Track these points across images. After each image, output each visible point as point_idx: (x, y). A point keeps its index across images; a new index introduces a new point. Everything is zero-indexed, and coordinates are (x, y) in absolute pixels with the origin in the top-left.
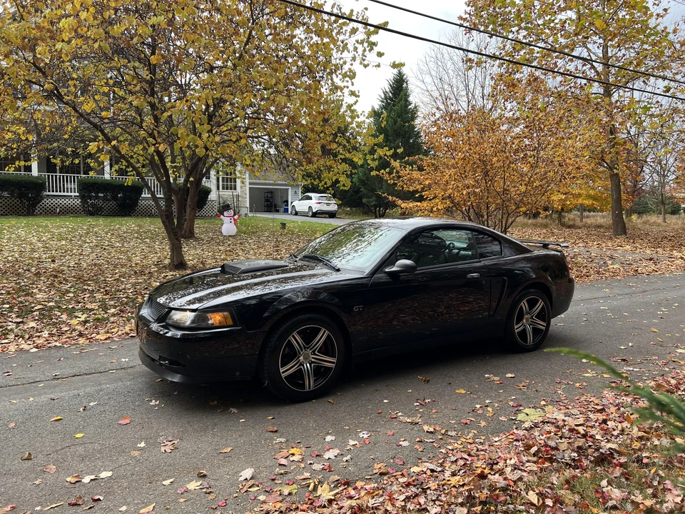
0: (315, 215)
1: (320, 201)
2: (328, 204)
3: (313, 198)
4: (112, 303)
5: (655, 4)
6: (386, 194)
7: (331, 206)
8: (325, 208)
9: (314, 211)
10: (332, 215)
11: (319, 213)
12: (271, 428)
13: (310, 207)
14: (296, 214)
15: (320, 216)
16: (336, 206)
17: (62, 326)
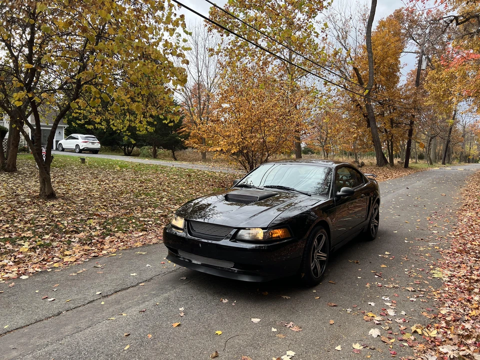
0: (81, 151)
1: (86, 141)
2: (93, 143)
3: (79, 138)
4: (41, 230)
5: (322, 31)
6: (183, 139)
7: (95, 144)
8: (90, 146)
9: (81, 148)
10: (94, 151)
11: (86, 150)
12: (333, 304)
13: (77, 145)
14: (63, 150)
15: (86, 152)
16: (100, 145)
17: (15, 254)
